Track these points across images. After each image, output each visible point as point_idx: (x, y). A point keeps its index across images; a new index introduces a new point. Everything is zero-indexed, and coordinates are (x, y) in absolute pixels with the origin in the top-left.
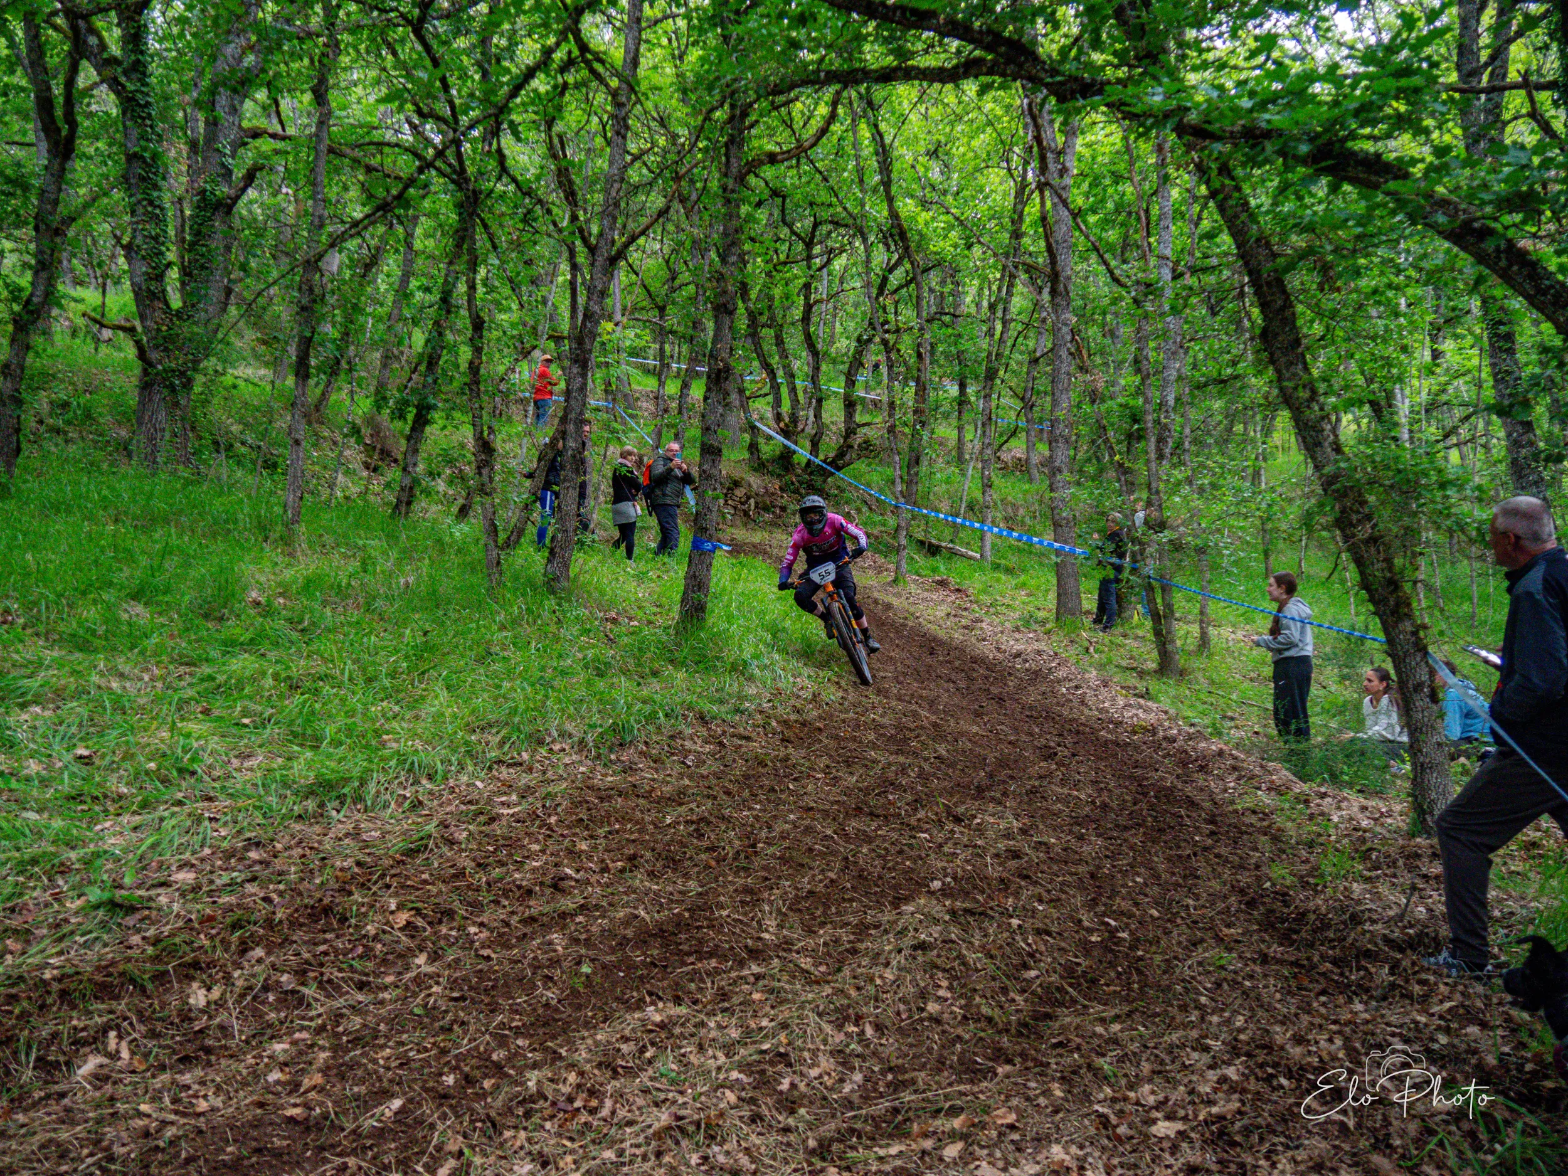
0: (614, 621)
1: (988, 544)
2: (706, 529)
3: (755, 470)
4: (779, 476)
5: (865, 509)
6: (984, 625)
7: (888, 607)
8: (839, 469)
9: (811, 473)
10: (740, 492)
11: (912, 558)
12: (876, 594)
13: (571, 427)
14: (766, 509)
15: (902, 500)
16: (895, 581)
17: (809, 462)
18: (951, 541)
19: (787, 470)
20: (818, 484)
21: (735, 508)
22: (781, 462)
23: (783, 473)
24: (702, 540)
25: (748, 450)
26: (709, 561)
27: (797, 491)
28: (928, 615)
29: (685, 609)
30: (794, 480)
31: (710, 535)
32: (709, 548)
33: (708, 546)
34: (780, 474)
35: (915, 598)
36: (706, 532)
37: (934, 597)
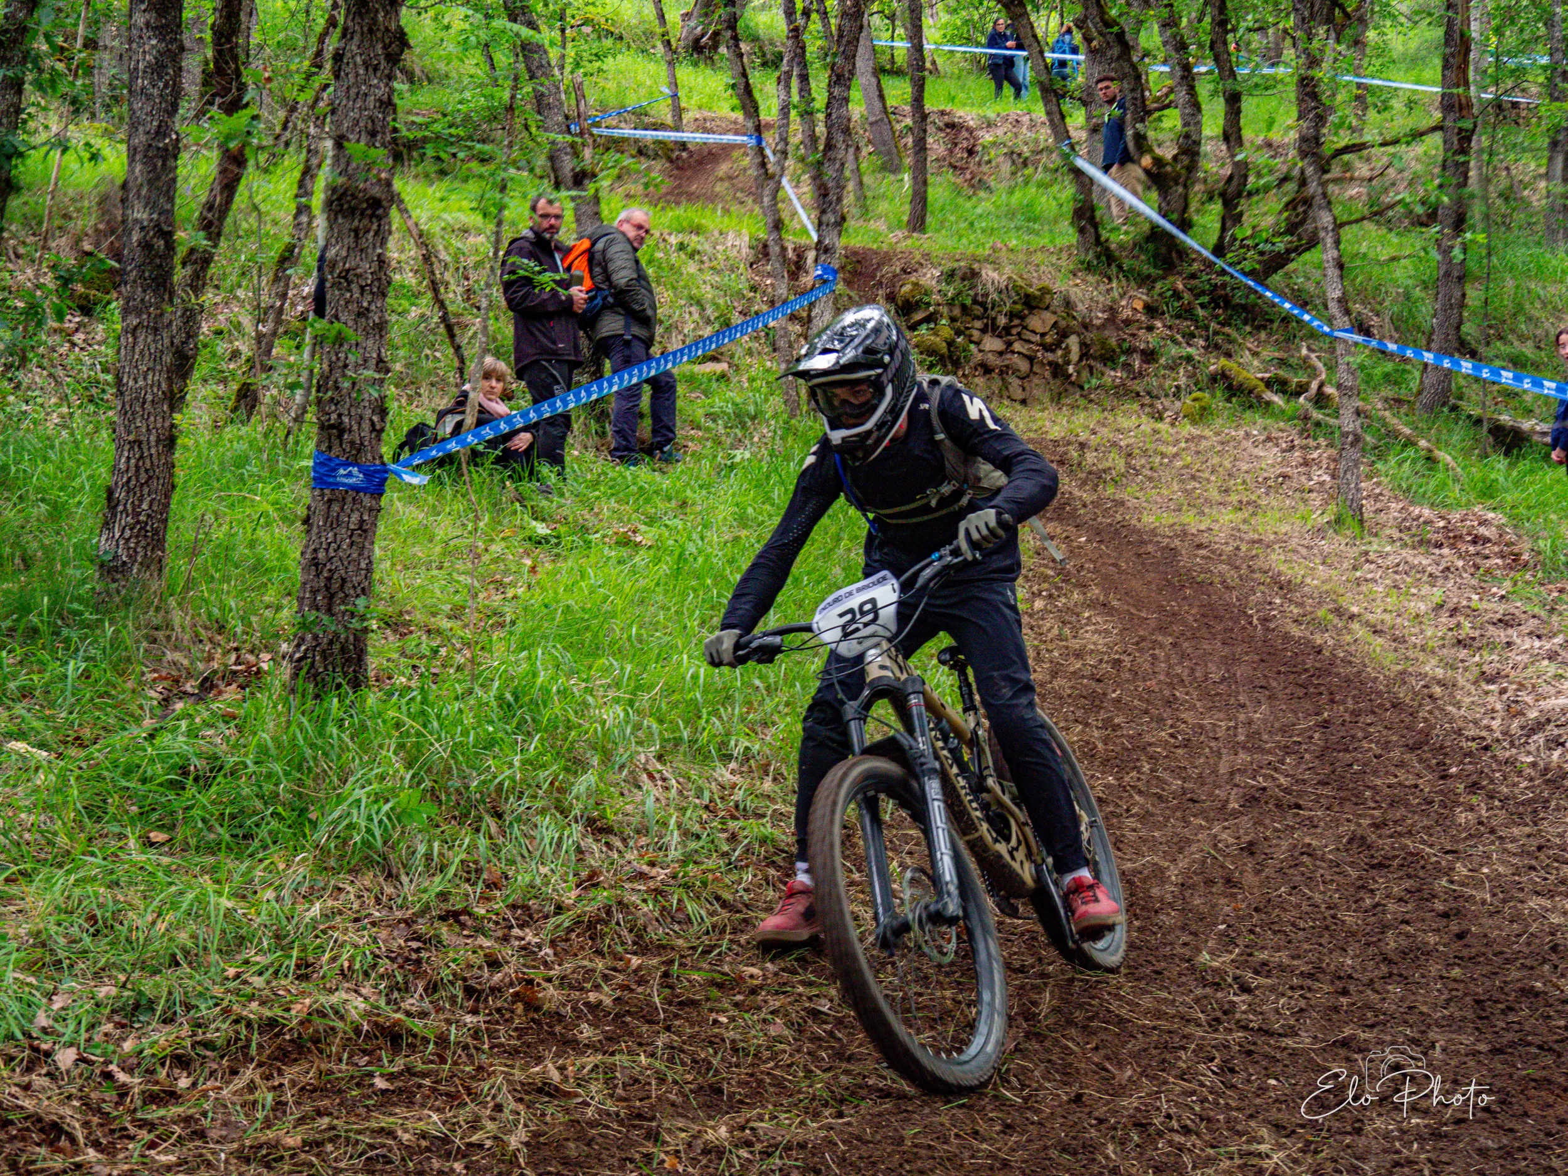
2: (342, 429)
3: (1089, 268)
4: (1146, 281)
10: (1040, 322)
11: (1431, 460)
12: (1276, 560)
14: (1108, 358)
16: (1335, 523)
19: (1166, 265)
21: (1031, 359)
22: (1151, 246)
23: (1152, 271)
24: (330, 460)
25: (1072, 224)
26: (355, 517)
27: (1186, 313)
28: (1385, 611)
29: (297, 655)
30: (1181, 287)
31: (352, 443)
32: (351, 481)
33: (350, 475)
34: (1149, 276)
35: (1372, 566)
36: (340, 436)
37: (1424, 562)
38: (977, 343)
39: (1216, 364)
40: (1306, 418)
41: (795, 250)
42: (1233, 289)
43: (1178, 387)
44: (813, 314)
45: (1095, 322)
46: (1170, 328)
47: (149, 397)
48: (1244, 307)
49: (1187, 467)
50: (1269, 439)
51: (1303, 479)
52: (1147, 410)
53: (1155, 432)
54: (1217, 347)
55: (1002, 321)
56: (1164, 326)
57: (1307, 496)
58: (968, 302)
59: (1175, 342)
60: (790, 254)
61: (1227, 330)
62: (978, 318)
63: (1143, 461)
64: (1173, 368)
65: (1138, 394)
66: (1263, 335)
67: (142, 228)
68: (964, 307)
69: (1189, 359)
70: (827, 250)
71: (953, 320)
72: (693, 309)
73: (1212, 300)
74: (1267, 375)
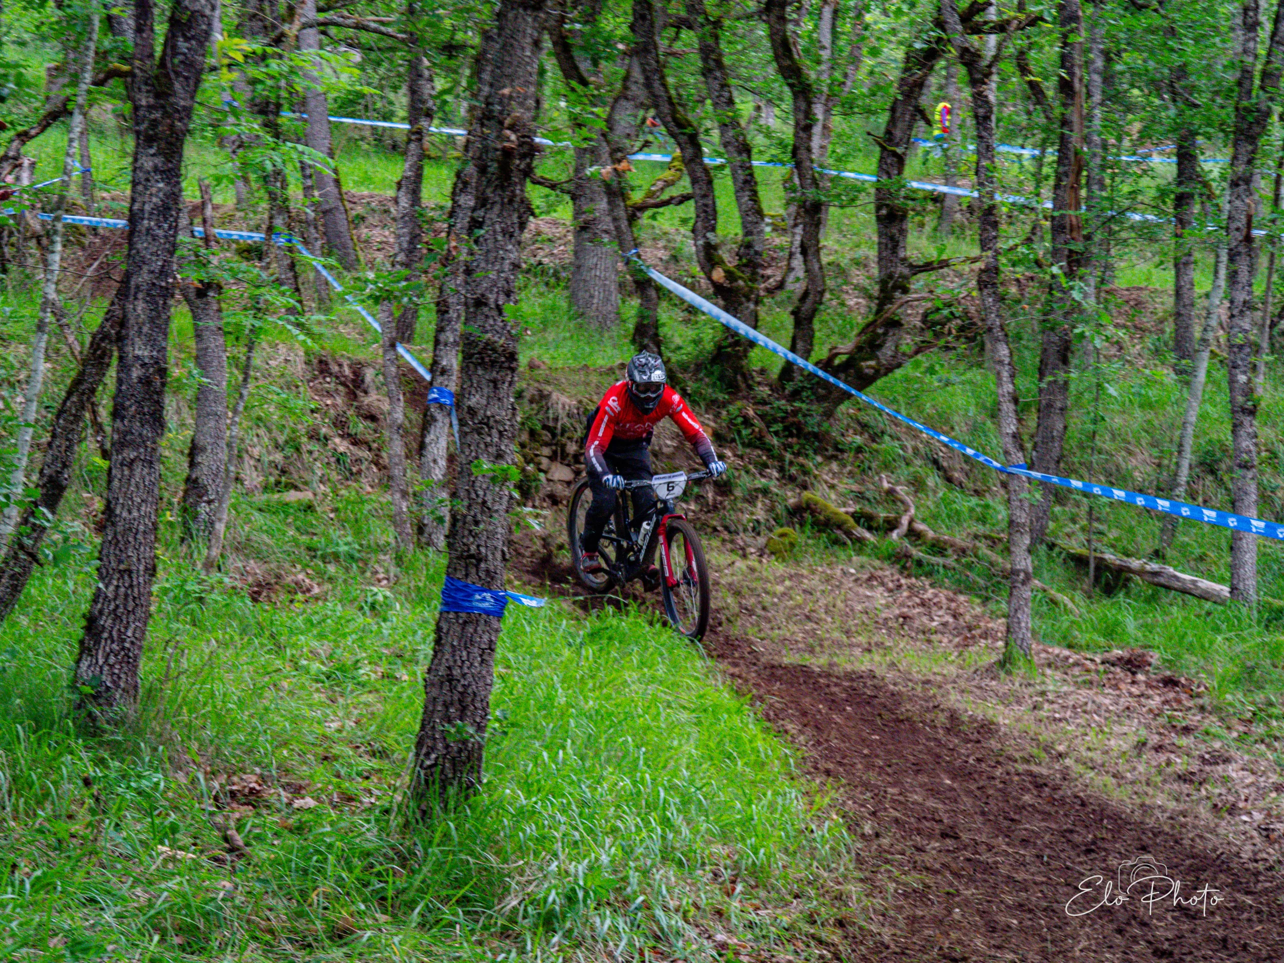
0: (252, 798)
1: (1250, 559)
2: (479, 559)
4: (714, 405)
5: (933, 480)
6: (1232, 770)
7: (987, 728)
8: (864, 381)
9: (795, 395)
11: (1054, 602)
12: (954, 699)
13: (139, 308)
15: (1018, 457)
16: (1005, 662)
17: (788, 369)
18: (1157, 554)
19: (732, 388)
20: (812, 424)
22: (716, 369)
23: (722, 396)
24: (467, 586)
25: (633, 341)
26: (486, 638)
27: (757, 442)
28: (1089, 749)
29: (428, 763)
30: (751, 413)
31: (488, 571)
32: (485, 605)
33: (484, 600)
34: (714, 402)
35: (1056, 706)
36: (477, 566)
37: (1107, 701)
38: (545, 472)
39: (792, 497)
40: (908, 556)
41: (350, 367)
42: (805, 416)
43: (758, 521)
44: (427, 440)
45: (665, 450)
46: (741, 457)
47: (142, 528)
48: (816, 436)
49: (799, 606)
50: (872, 578)
51: (925, 619)
52: (729, 546)
53: (752, 570)
54: (792, 479)
55: (572, 448)
56: (735, 455)
57: (934, 637)
58: (538, 427)
59: (747, 472)
60: (347, 371)
61: (801, 460)
62: (547, 444)
63: (753, 600)
64: (751, 499)
65: (715, 529)
66: (835, 466)
67: (144, 365)
68: (533, 433)
69: (765, 492)
70: (443, 372)
71: (523, 446)
72: (261, 432)
73: (786, 428)
74: (851, 510)
